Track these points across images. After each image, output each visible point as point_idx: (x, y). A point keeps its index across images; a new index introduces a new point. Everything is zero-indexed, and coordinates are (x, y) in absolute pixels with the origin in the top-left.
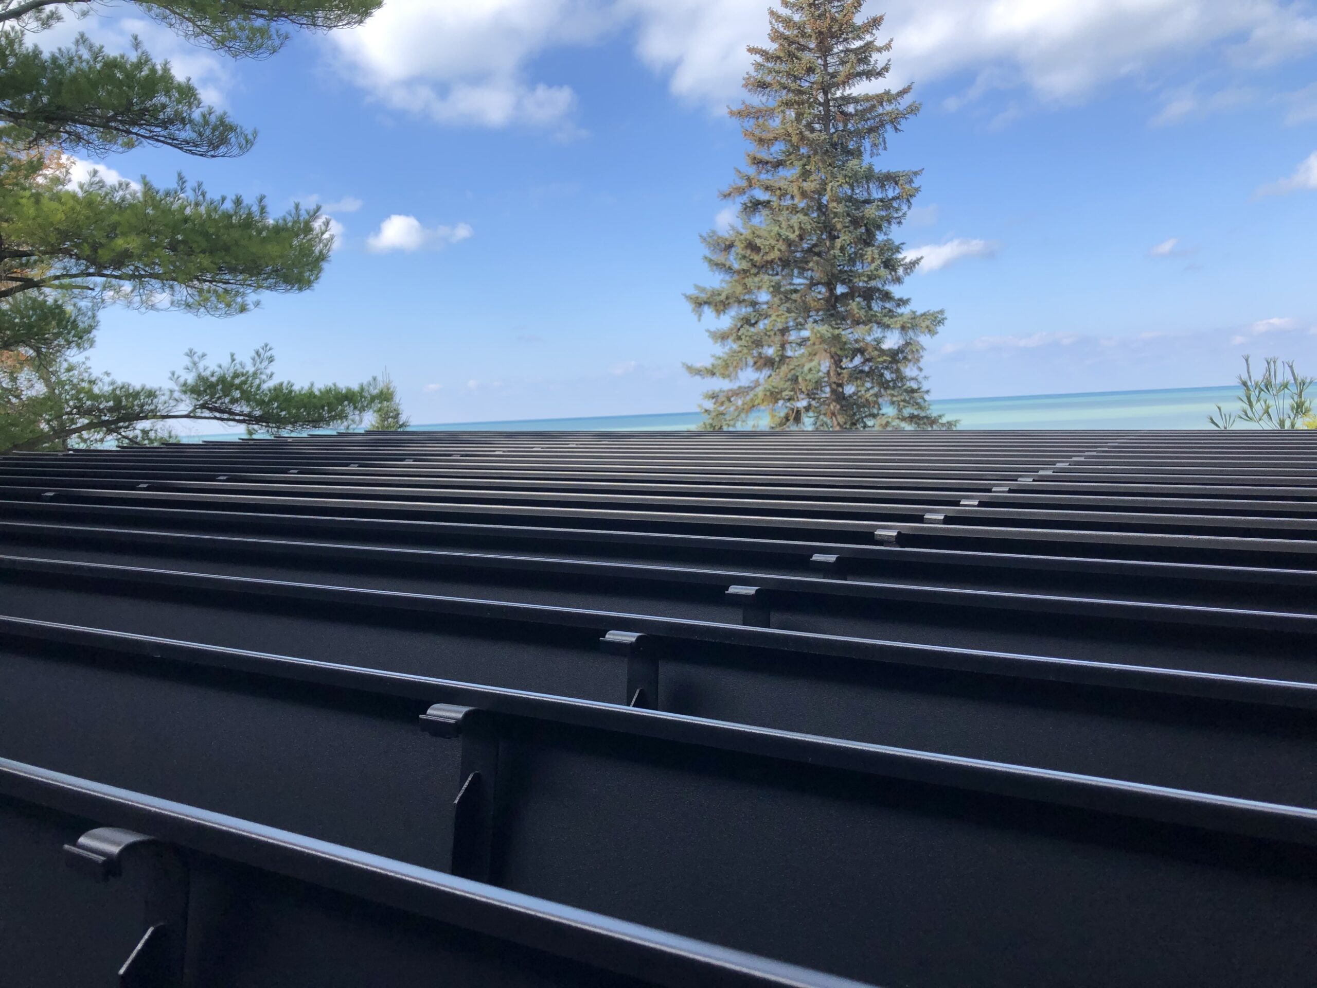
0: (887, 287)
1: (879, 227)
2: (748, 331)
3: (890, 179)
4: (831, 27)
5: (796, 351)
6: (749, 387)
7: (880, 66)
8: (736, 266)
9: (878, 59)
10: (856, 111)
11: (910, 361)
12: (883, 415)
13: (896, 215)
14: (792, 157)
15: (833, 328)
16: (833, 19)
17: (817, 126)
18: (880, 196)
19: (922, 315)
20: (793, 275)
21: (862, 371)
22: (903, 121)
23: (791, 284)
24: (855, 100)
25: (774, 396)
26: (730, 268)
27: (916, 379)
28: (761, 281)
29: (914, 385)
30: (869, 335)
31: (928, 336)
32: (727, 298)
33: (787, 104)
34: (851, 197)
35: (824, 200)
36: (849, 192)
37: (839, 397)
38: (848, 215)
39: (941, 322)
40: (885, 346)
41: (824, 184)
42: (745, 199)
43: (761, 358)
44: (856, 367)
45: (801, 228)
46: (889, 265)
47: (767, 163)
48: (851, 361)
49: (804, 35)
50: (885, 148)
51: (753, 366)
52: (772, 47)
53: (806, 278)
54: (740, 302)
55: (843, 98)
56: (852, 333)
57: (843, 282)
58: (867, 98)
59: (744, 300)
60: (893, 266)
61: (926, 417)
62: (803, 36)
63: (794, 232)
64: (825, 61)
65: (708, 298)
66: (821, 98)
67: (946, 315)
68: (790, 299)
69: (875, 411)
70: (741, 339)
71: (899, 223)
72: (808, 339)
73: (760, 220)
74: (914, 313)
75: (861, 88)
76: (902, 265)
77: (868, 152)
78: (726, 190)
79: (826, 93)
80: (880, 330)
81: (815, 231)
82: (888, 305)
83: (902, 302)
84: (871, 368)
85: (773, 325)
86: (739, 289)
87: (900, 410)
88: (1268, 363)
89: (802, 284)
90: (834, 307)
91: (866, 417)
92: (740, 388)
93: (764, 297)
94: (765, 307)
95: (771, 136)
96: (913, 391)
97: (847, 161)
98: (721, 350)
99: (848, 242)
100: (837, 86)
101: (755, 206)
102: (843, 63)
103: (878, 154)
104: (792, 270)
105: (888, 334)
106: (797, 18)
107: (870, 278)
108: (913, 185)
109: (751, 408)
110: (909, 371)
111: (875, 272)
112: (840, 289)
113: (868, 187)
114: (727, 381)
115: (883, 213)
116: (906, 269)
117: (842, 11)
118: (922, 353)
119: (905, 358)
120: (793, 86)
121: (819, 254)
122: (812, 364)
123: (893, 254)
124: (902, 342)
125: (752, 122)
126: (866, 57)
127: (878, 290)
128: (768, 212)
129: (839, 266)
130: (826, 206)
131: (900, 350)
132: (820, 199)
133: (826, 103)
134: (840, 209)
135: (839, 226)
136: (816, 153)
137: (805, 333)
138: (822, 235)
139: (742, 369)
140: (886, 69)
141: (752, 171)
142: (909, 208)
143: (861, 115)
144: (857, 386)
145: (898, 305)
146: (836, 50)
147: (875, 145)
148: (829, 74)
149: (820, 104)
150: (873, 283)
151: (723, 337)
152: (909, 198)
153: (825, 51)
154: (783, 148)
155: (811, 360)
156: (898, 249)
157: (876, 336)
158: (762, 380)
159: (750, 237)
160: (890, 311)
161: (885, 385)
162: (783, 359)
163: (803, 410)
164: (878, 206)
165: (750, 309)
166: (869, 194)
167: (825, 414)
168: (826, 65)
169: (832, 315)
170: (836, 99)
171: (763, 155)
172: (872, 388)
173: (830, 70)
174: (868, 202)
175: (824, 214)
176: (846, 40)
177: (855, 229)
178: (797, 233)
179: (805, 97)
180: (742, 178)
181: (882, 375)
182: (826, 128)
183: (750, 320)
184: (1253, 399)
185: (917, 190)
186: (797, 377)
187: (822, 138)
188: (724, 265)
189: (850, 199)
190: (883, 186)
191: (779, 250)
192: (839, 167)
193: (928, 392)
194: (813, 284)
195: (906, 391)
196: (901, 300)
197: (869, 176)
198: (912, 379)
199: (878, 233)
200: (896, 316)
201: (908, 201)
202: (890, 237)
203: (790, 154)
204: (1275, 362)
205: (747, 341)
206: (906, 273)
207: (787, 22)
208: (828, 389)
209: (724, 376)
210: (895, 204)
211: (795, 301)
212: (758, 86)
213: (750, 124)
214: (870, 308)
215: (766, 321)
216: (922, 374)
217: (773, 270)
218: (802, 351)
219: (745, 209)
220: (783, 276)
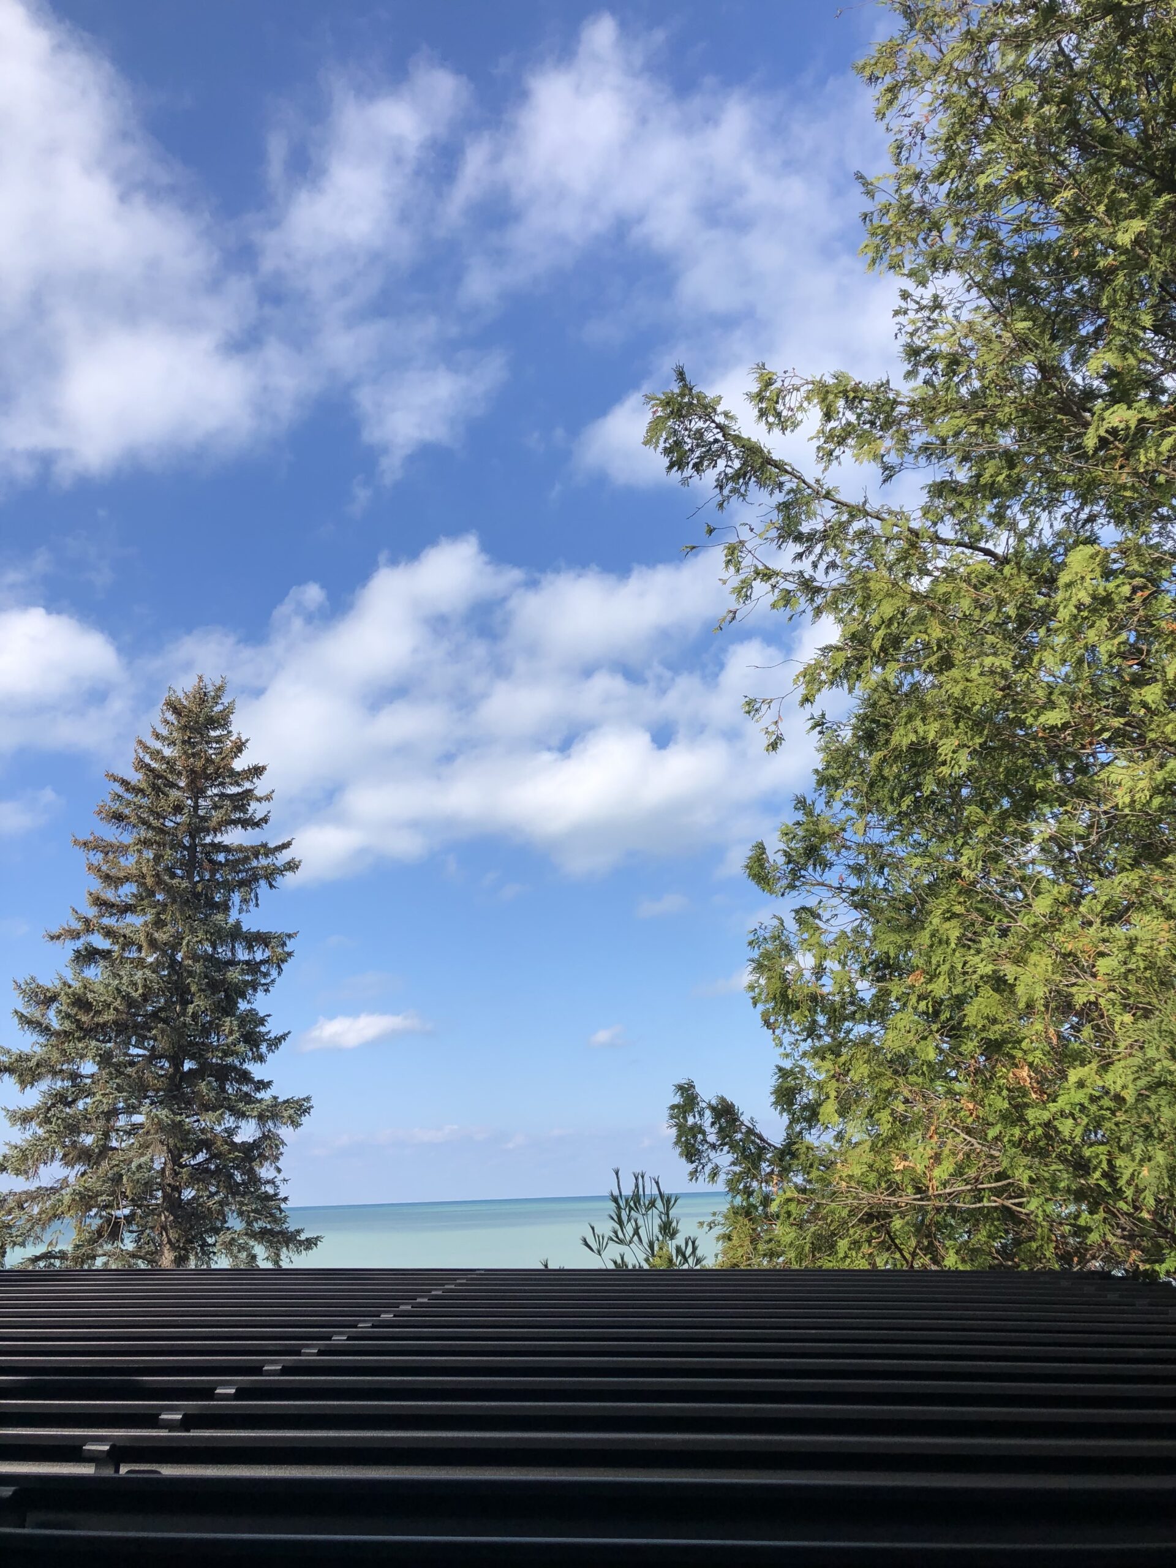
0: (245, 1066)
1: (243, 995)
2: (61, 1111)
3: (262, 939)
4: (205, 768)
5: (123, 1140)
6: (51, 1188)
7: (258, 816)
8: (56, 1025)
9: (256, 810)
10: (227, 860)
11: (266, 1159)
12: (228, 1229)
13: (263, 981)
14: (145, 902)
15: (175, 1114)
16: (209, 760)
17: (179, 872)
18: (246, 958)
19: (287, 1101)
20: (130, 1043)
21: (207, 1170)
22: (279, 878)
23: (126, 1054)
24: (227, 849)
25: (85, 1200)
26: (47, 1028)
27: (274, 1183)
28: (87, 1047)
29: (270, 1189)
30: (220, 1124)
31: (291, 1128)
32: (38, 1065)
33: (145, 843)
34: (212, 956)
35: (179, 957)
36: (210, 950)
37: (174, 1204)
38: (206, 977)
39: (307, 1111)
40: (237, 1139)
41: (179, 938)
42: (79, 944)
43: (75, 1147)
44: (199, 1164)
45: (145, 986)
46: (252, 1039)
47: (113, 905)
48: (194, 1157)
49: (172, 770)
50: (257, 905)
51: (62, 1159)
52: (136, 778)
53: (145, 1048)
54: (55, 1073)
55: (213, 844)
56: (198, 1121)
57: (192, 1058)
58: (241, 849)
59: (61, 1071)
60: (255, 1040)
61: (281, 1232)
62: (171, 772)
63: (136, 990)
64: (196, 803)
65: (11, 1064)
66: (186, 841)
67: (312, 1103)
68: (122, 1073)
69: (219, 1224)
70: (51, 1123)
71: (267, 991)
72: (142, 1125)
73: (95, 973)
74: (275, 1098)
75: (234, 837)
76: (265, 1040)
77: (237, 907)
78: (56, 931)
79: (193, 837)
80: (232, 1119)
81: (163, 991)
82: (245, 1088)
83: (263, 1085)
84: (217, 1166)
85: (97, 1107)
86: (56, 1055)
87: (249, 1224)
88: (637, 1179)
89: (140, 1056)
90: (179, 1087)
91: (206, 1232)
92: (39, 1188)
93: (88, 1068)
94: (88, 1081)
95: (122, 874)
96: (268, 1198)
97: (210, 915)
98: (20, 1136)
99: (203, 1009)
100: (207, 831)
101: (89, 956)
102: (216, 807)
103: (248, 911)
104: (130, 1038)
105: (243, 1123)
106: (168, 752)
107: (226, 1054)
108: (286, 949)
109: (50, 1219)
110: (265, 1172)
111: (233, 1047)
112: (188, 1065)
113: (233, 947)
114: (22, 1178)
115: (249, 978)
116: (269, 1046)
117: (221, 753)
118: (282, 1150)
119: (261, 1155)
120: (155, 823)
121: (165, 1021)
122: (143, 1159)
123: (256, 1027)
124: (258, 1134)
125: (100, 856)
126: (243, 805)
127: (235, 1068)
128: (107, 964)
129: (189, 1036)
130: (180, 963)
131: (255, 1145)
132: (173, 956)
133: (192, 849)
134: (198, 968)
135: (193, 989)
136: (174, 901)
137: (138, 1119)
138: (171, 997)
139: (46, 1164)
140: (265, 820)
141: (91, 912)
142: (279, 974)
143: (233, 865)
144: (198, 1190)
145: (258, 1089)
146: (209, 793)
147: (245, 901)
148: (199, 817)
149: (185, 848)
150: (229, 1060)
151: (25, 1118)
152: (280, 962)
153: (198, 793)
154: (135, 891)
155: (142, 1155)
156: (262, 1021)
157: (227, 1125)
158: (72, 1180)
159: (80, 991)
160: (246, 1094)
161: (233, 1189)
162: (105, 1150)
163: (123, 1221)
164: (243, 970)
165: (68, 1083)
166: (233, 954)
167: (152, 1228)
168: (196, 807)
169: (174, 1097)
170: (202, 845)
171: (109, 895)
172: (217, 1193)
173: (201, 813)
174: (232, 963)
175: (177, 973)
176: (222, 784)
177: (213, 994)
178: (140, 991)
179: (168, 838)
180: (79, 919)
181: (232, 1176)
182: (190, 877)
183: (66, 1098)
184: (625, 1218)
185: (290, 954)
186: (121, 1175)
187: (183, 886)
188: (39, 1024)
189: (210, 959)
190: (250, 948)
191: (116, 1009)
192: (200, 920)
193: (285, 1199)
194: (154, 1056)
195: (258, 1198)
196: (261, 1082)
197: (236, 934)
198: (268, 1182)
199: (240, 1000)
200: (254, 1102)
201: (279, 967)
202: (253, 1006)
203: (142, 899)
204: (643, 1177)
205: (59, 1126)
206: (270, 1050)
207: (156, 754)
208: (159, 1194)
209: (18, 1171)
210: (263, 969)
211: (130, 1076)
212: (113, 817)
213: (98, 858)
214: (224, 1090)
215: (88, 1100)
216: (280, 1177)
217: (105, 1035)
218: (132, 1141)
219: (77, 958)
220: (116, 1042)
